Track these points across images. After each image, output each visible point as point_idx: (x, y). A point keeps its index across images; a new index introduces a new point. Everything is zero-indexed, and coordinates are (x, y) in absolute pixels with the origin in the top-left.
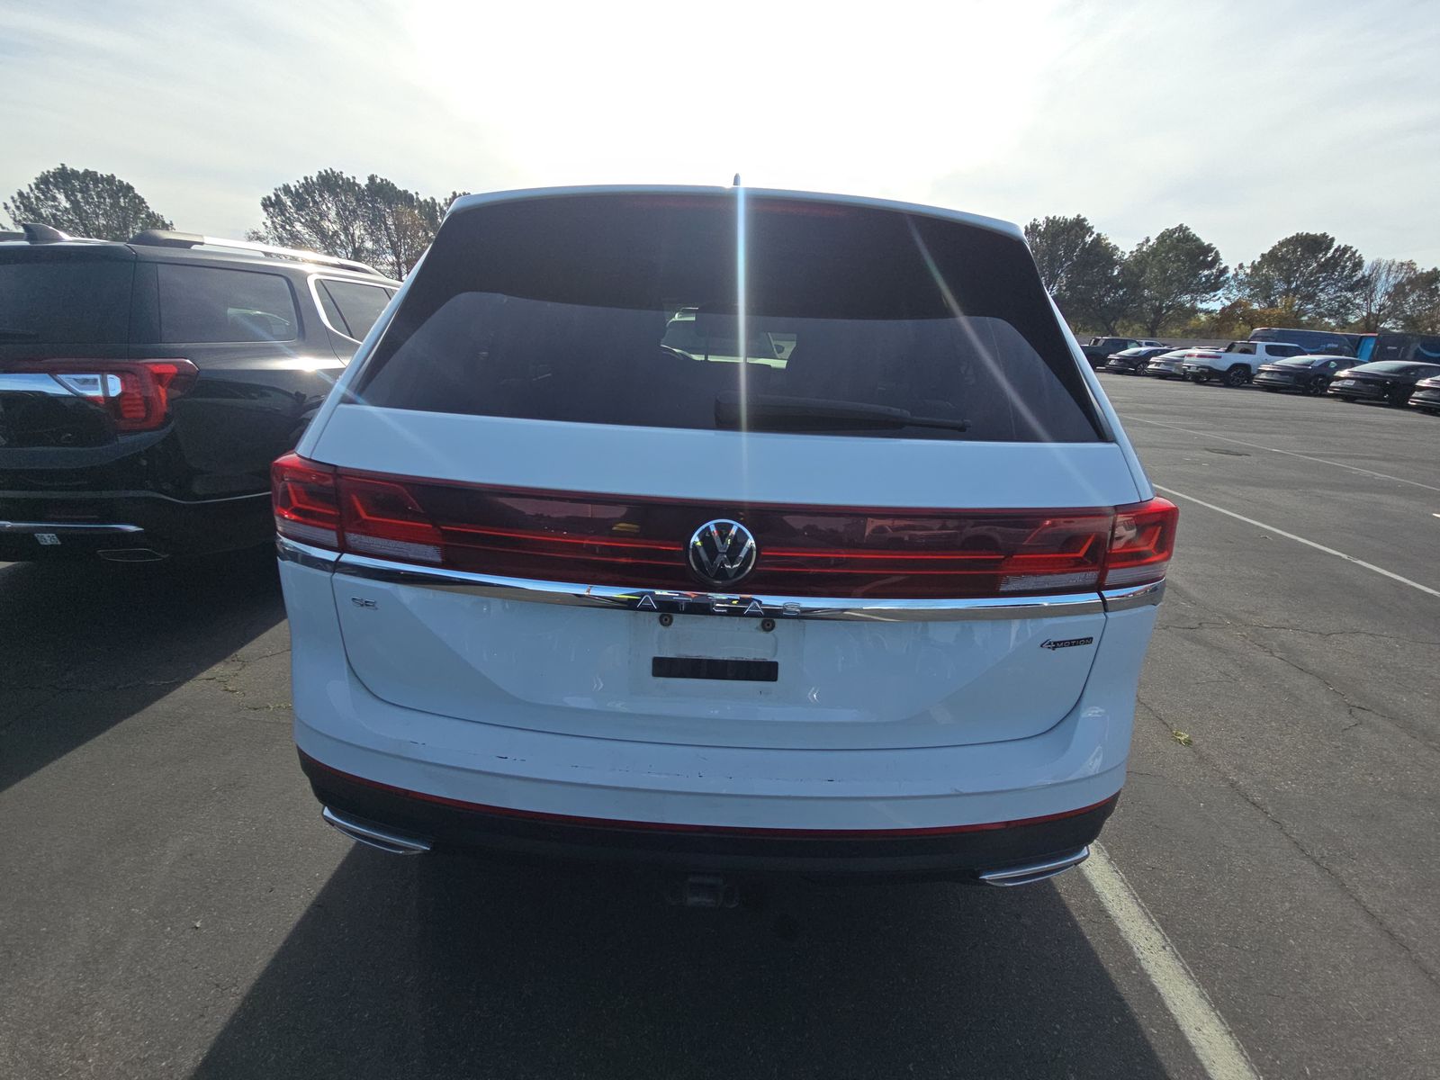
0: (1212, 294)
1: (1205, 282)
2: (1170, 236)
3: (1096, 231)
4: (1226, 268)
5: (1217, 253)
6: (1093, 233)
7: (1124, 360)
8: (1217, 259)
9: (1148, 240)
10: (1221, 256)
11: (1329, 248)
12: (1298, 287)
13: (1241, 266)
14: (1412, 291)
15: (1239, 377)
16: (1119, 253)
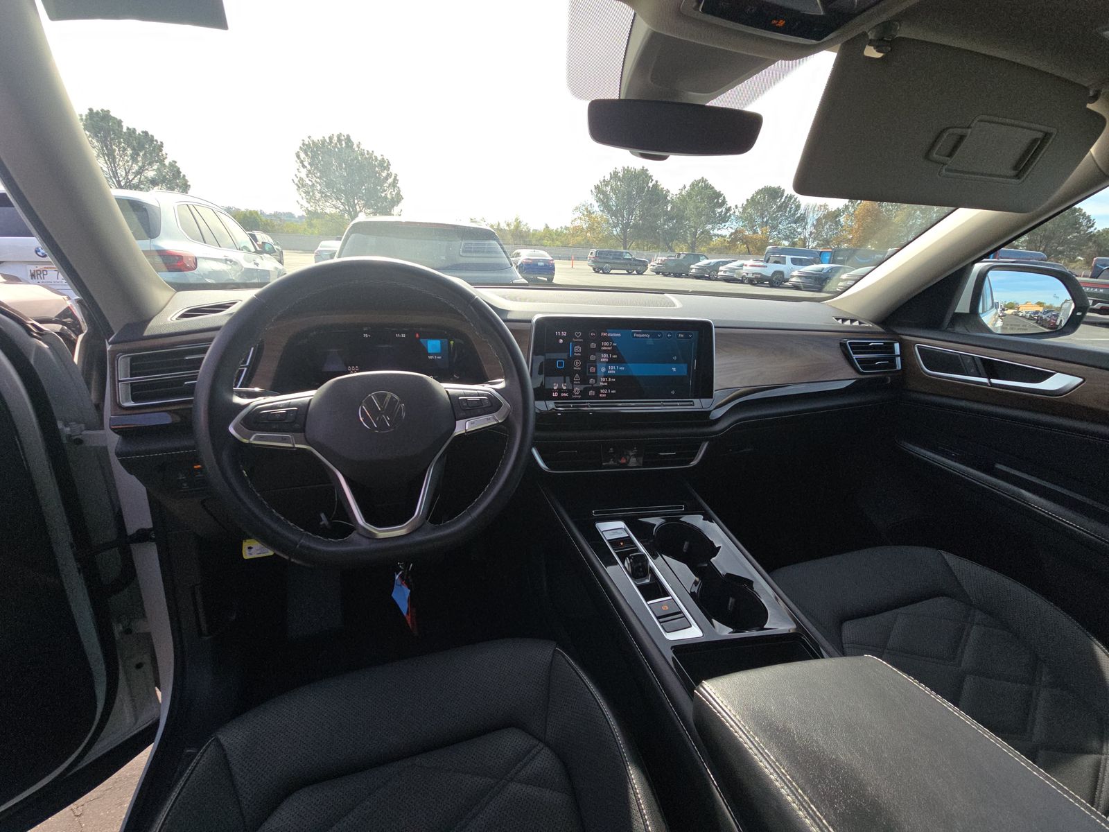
0: (723, 224)
1: (719, 217)
2: (697, 185)
3: (655, 178)
4: (730, 207)
5: (724, 197)
6: (652, 180)
7: (702, 269)
8: (724, 202)
9: (685, 187)
10: (727, 200)
11: (782, 196)
12: (767, 221)
13: (736, 207)
14: (826, 223)
15: (777, 281)
16: (671, 195)
